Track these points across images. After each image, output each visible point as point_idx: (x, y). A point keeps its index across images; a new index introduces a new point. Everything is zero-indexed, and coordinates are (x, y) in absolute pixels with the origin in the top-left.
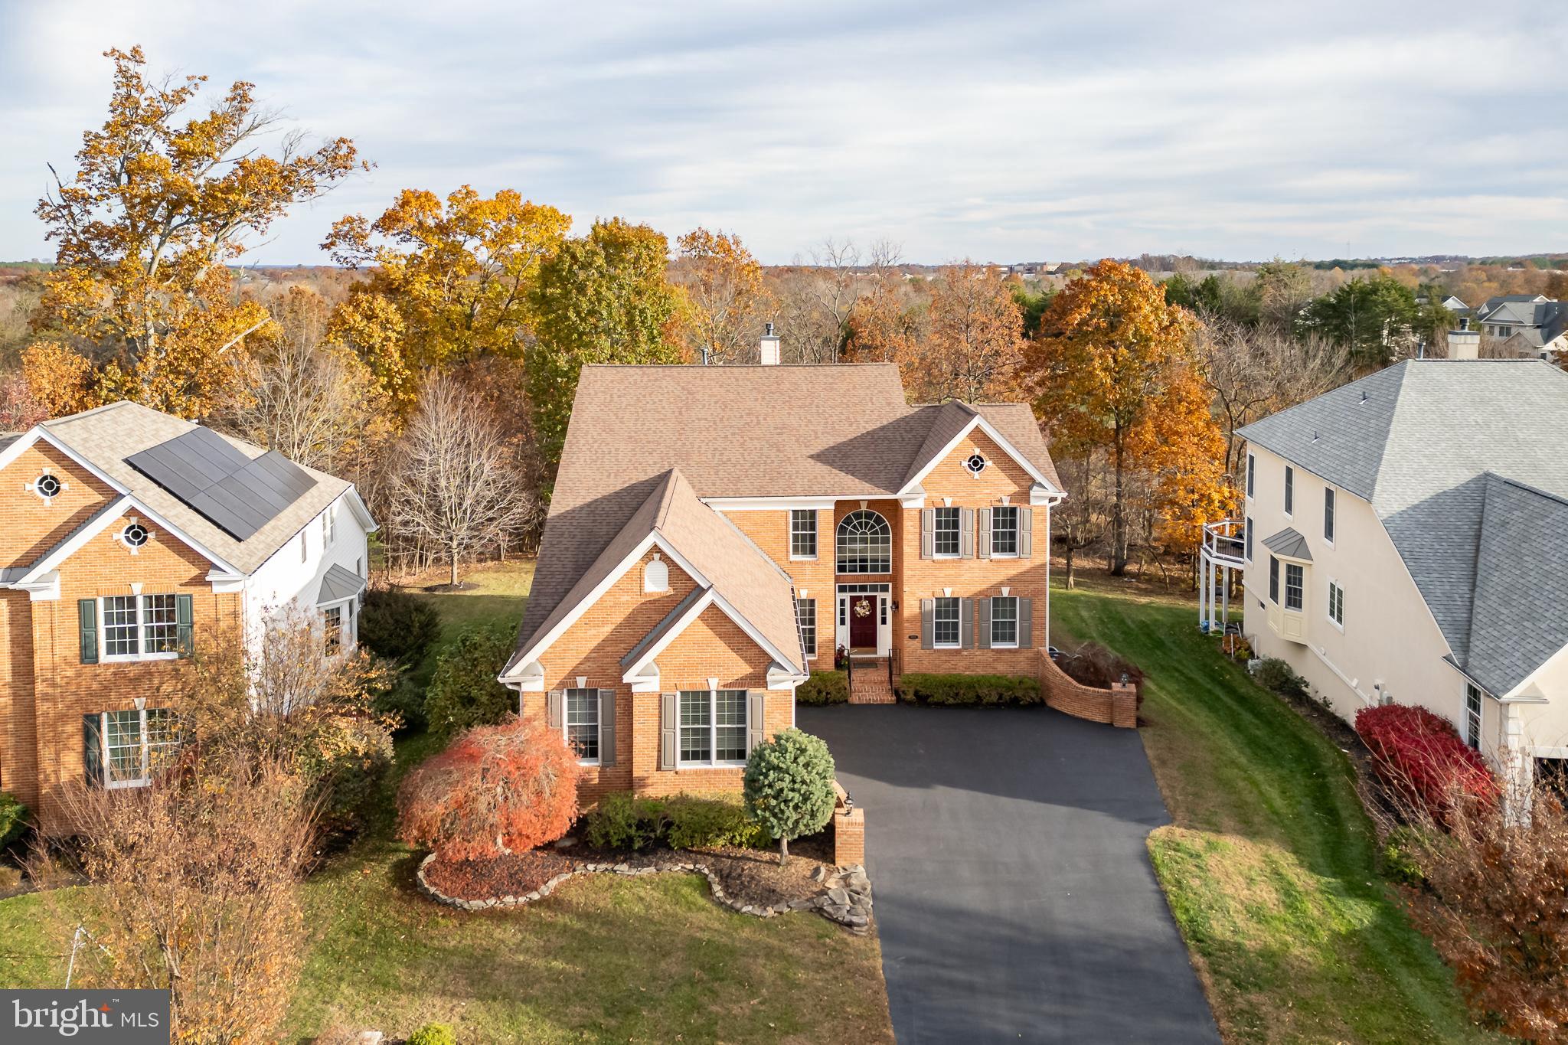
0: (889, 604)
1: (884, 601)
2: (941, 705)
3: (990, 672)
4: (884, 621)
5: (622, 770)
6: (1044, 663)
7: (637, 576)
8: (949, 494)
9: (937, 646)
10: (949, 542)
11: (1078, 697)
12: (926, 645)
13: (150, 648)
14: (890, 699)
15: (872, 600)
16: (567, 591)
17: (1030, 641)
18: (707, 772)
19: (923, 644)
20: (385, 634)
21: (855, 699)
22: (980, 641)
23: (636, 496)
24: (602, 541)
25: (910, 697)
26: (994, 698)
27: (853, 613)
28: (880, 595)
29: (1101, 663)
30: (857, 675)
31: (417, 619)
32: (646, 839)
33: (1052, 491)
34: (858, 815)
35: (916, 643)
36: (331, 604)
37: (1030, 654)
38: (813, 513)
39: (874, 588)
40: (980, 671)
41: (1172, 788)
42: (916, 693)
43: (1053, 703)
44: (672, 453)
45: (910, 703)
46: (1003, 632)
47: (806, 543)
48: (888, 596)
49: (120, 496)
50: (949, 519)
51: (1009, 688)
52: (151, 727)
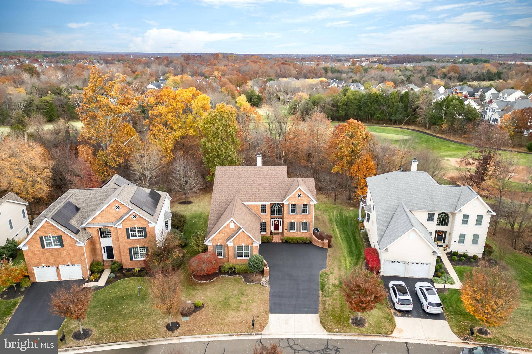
0: (282, 222)
1: (281, 221)
2: (290, 243)
3: (301, 236)
4: (281, 225)
5: (227, 259)
6: (312, 235)
7: (228, 225)
8: (293, 202)
9: (291, 231)
10: (293, 211)
11: (317, 242)
12: (288, 231)
13: (139, 236)
14: (281, 241)
15: (278, 221)
16: (215, 224)
17: (309, 230)
18: (242, 259)
19: (288, 230)
20: (176, 223)
21: (273, 241)
22: (299, 230)
23: (229, 202)
24: (222, 212)
25: (284, 241)
26: (301, 242)
27: (274, 223)
28: (280, 220)
29: (323, 235)
30: (274, 236)
31: (183, 219)
32: (231, 271)
33: (315, 201)
34: (268, 268)
35: (286, 231)
36: (166, 220)
37: (309, 233)
38: (265, 205)
39: (279, 219)
40: (299, 236)
41: (329, 262)
42: (286, 241)
43: (313, 243)
44: (236, 191)
45: (284, 243)
46: (304, 228)
47: (264, 211)
48: (282, 220)
49: (132, 210)
50: (293, 206)
51: (304, 240)
52: (140, 250)
